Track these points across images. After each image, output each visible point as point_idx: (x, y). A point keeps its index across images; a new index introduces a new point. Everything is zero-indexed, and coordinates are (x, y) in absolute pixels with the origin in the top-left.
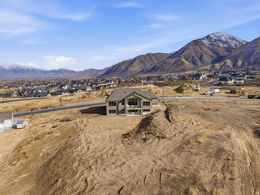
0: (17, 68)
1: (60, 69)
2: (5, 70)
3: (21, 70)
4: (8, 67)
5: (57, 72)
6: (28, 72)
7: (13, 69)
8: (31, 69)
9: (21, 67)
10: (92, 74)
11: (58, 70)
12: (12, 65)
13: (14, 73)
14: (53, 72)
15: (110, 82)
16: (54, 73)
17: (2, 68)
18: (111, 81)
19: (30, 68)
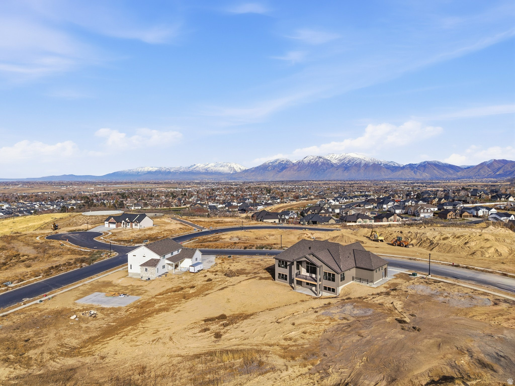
0: (349, 161)
1: (425, 162)
2: (332, 165)
3: (356, 165)
4: (336, 161)
5: (417, 168)
6: (366, 169)
7: (343, 164)
8: (371, 164)
9: (356, 161)
10: (498, 173)
11: (419, 165)
12: (342, 158)
13: (345, 170)
14: (410, 168)
15: (503, 199)
16: (412, 170)
17: (328, 163)
18: (506, 196)
19: (370, 162)
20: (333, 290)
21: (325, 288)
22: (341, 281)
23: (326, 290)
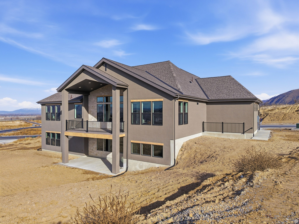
20: (159, 152)
21: (136, 149)
22: (180, 124)
23: (138, 152)
